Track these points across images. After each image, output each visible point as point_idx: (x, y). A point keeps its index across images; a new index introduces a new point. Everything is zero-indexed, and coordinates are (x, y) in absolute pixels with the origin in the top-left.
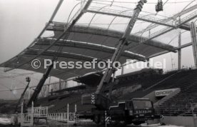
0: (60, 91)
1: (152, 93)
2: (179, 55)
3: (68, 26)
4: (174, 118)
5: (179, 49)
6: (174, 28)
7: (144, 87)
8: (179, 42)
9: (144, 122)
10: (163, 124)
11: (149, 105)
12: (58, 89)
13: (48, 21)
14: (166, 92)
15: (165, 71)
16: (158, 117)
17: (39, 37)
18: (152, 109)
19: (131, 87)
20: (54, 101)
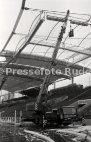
0: (9, 101)
1: (76, 102)
3: (16, 54)
7: (70, 98)
9: (70, 124)
11: (74, 111)
12: (8, 99)
14: (86, 101)
15: (85, 86)
16: (81, 120)
18: (76, 114)
19: (61, 98)
20: (4, 108)
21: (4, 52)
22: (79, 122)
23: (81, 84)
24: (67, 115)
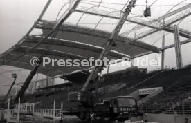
0: (47, 88)
1: (137, 91)
2: (163, 55)
3: (57, 25)
5: (163, 50)
7: (128, 86)
8: (163, 44)
9: (127, 119)
10: (146, 121)
11: (132, 103)
12: (45, 86)
13: (37, 20)
14: (149, 91)
15: (149, 71)
17: (27, 35)
18: (136, 106)
19: (116, 86)
20: (41, 97)
21: (40, 23)
22: (138, 117)
23: (145, 68)
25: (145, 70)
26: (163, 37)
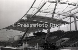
1: (61, 39)
2: (70, 25)
4: (67, 47)
5: (70, 23)
6: (68, 17)
8: (70, 21)
10: (64, 49)
11: (60, 43)
16: (62, 47)
17: (21, 19)
19: (53, 37)
21: (26, 15)
22: (62, 48)
24: (57, 45)
25: (64, 31)
26: (70, 19)
